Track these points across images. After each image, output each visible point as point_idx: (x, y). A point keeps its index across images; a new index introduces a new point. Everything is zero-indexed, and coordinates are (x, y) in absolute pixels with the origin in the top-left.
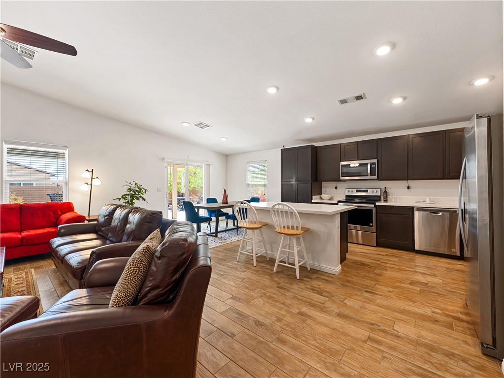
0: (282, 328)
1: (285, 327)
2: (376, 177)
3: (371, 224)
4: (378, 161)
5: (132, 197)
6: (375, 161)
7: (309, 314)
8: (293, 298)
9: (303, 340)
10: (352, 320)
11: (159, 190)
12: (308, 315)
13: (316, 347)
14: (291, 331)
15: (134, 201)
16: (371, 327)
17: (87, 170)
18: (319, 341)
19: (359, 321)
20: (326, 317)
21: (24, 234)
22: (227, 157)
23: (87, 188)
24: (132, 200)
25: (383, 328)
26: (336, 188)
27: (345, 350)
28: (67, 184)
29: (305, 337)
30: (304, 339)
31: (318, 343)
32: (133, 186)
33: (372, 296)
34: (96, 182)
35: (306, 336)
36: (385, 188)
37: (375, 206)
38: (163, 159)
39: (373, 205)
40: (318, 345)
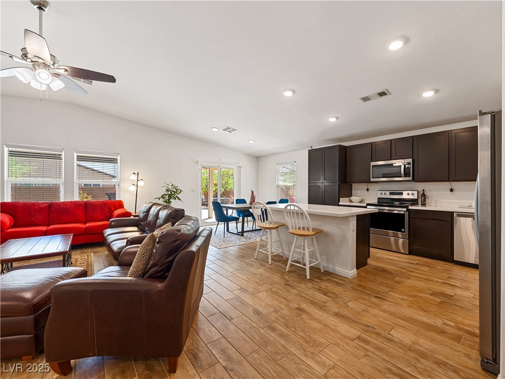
0: (276, 318)
1: (280, 318)
2: (410, 178)
3: (403, 230)
4: (413, 161)
5: (170, 196)
6: (410, 160)
7: (307, 310)
8: (296, 295)
9: (292, 331)
10: (348, 320)
11: (193, 191)
12: (305, 311)
13: (303, 338)
14: (283, 322)
15: (171, 200)
16: (366, 328)
17: (134, 173)
18: (307, 333)
19: (355, 322)
20: (323, 314)
21: (88, 225)
22: (258, 159)
23: (133, 188)
24: (169, 199)
25: (377, 331)
26: (368, 190)
27: (329, 343)
28: (119, 185)
29: (295, 328)
30: (294, 329)
31: (306, 335)
32: (170, 187)
33: (380, 301)
34: (141, 183)
35: (297, 328)
36: (423, 190)
37: (408, 210)
38: (197, 162)
39: (405, 209)
40: (304, 336)
